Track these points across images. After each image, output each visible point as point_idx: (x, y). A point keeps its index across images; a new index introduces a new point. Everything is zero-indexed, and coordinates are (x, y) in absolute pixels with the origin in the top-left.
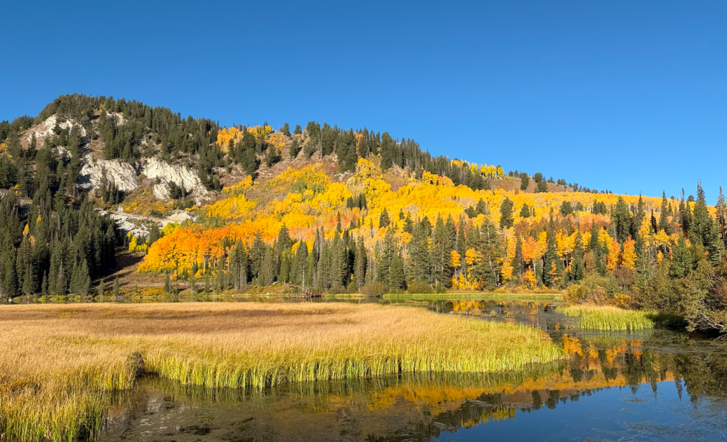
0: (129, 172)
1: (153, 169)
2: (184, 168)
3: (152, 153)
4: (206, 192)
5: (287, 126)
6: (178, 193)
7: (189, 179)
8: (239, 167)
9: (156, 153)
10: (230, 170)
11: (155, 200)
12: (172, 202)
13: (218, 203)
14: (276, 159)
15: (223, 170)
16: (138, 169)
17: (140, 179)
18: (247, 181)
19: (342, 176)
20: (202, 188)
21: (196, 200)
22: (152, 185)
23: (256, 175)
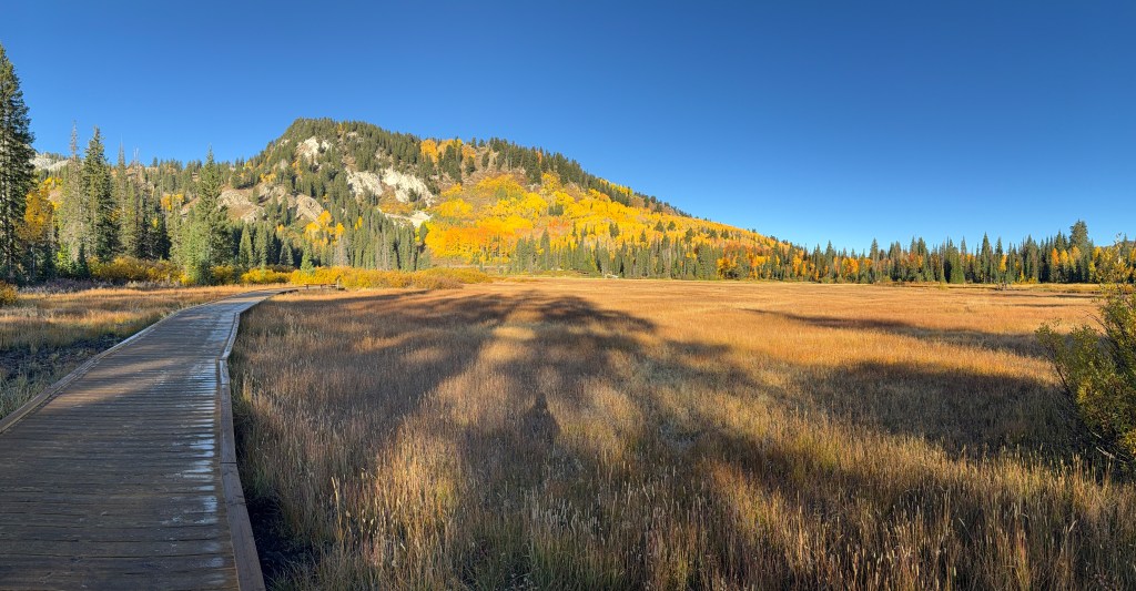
0: (376, 181)
1: (392, 177)
2: (413, 177)
3: (387, 165)
4: (431, 196)
5: (474, 140)
6: (414, 196)
7: (418, 185)
8: (447, 175)
9: (390, 164)
10: (441, 177)
11: (398, 203)
12: (411, 204)
13: (442, 204)
14: (472, 169)
15: (437, 178)
16: (381, 178)
17: (384, 186)
18: (457, 187)
19: (532, 187)
20: (428, 193)
21: (427, 202)
22: (393, 190)
23: (462, 183)
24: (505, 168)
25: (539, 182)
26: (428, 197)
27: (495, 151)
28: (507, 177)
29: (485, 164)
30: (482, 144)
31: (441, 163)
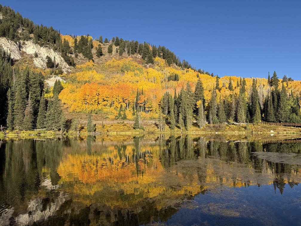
0: (16, 48)
1: (30, 48)
2: (51, 50)
3: (28, 39)
4: (68, 66)
5: (101, 39)
6: (51, 64)
7: (57, 58)
8: (81, 55)
9: (31, 38)
10: (77, 56)
12: (48, 70)
13: (77, 74)
14: (100, 54)
15: (73, 56)
16: (20, 47)
17: (23, 54)
18: (90, 63)
19: (148, 66)
20: (65, 63)
21: (64, 70)
22: (32, 58)
23: (93, 61)
24: (125, 54)
25: (152, 62)
26: (65, 67)
27: (116, 46)
28: (128, 60)
29: (110, 51)
30: (106, 41)
31: (76, 47)
